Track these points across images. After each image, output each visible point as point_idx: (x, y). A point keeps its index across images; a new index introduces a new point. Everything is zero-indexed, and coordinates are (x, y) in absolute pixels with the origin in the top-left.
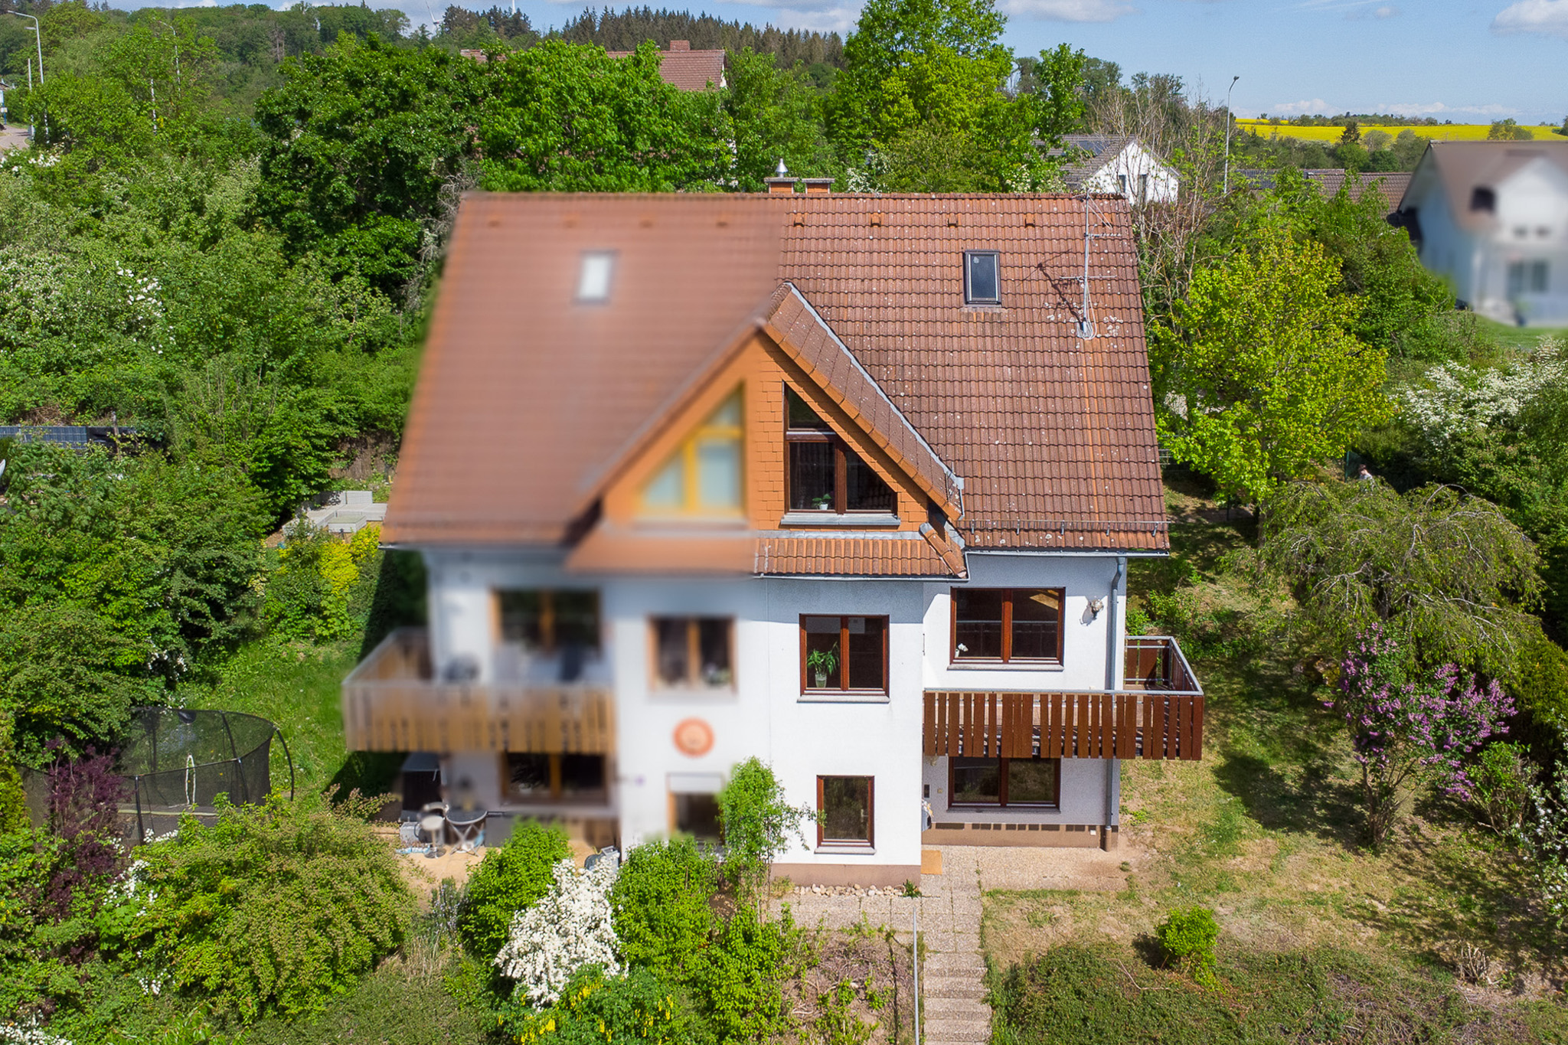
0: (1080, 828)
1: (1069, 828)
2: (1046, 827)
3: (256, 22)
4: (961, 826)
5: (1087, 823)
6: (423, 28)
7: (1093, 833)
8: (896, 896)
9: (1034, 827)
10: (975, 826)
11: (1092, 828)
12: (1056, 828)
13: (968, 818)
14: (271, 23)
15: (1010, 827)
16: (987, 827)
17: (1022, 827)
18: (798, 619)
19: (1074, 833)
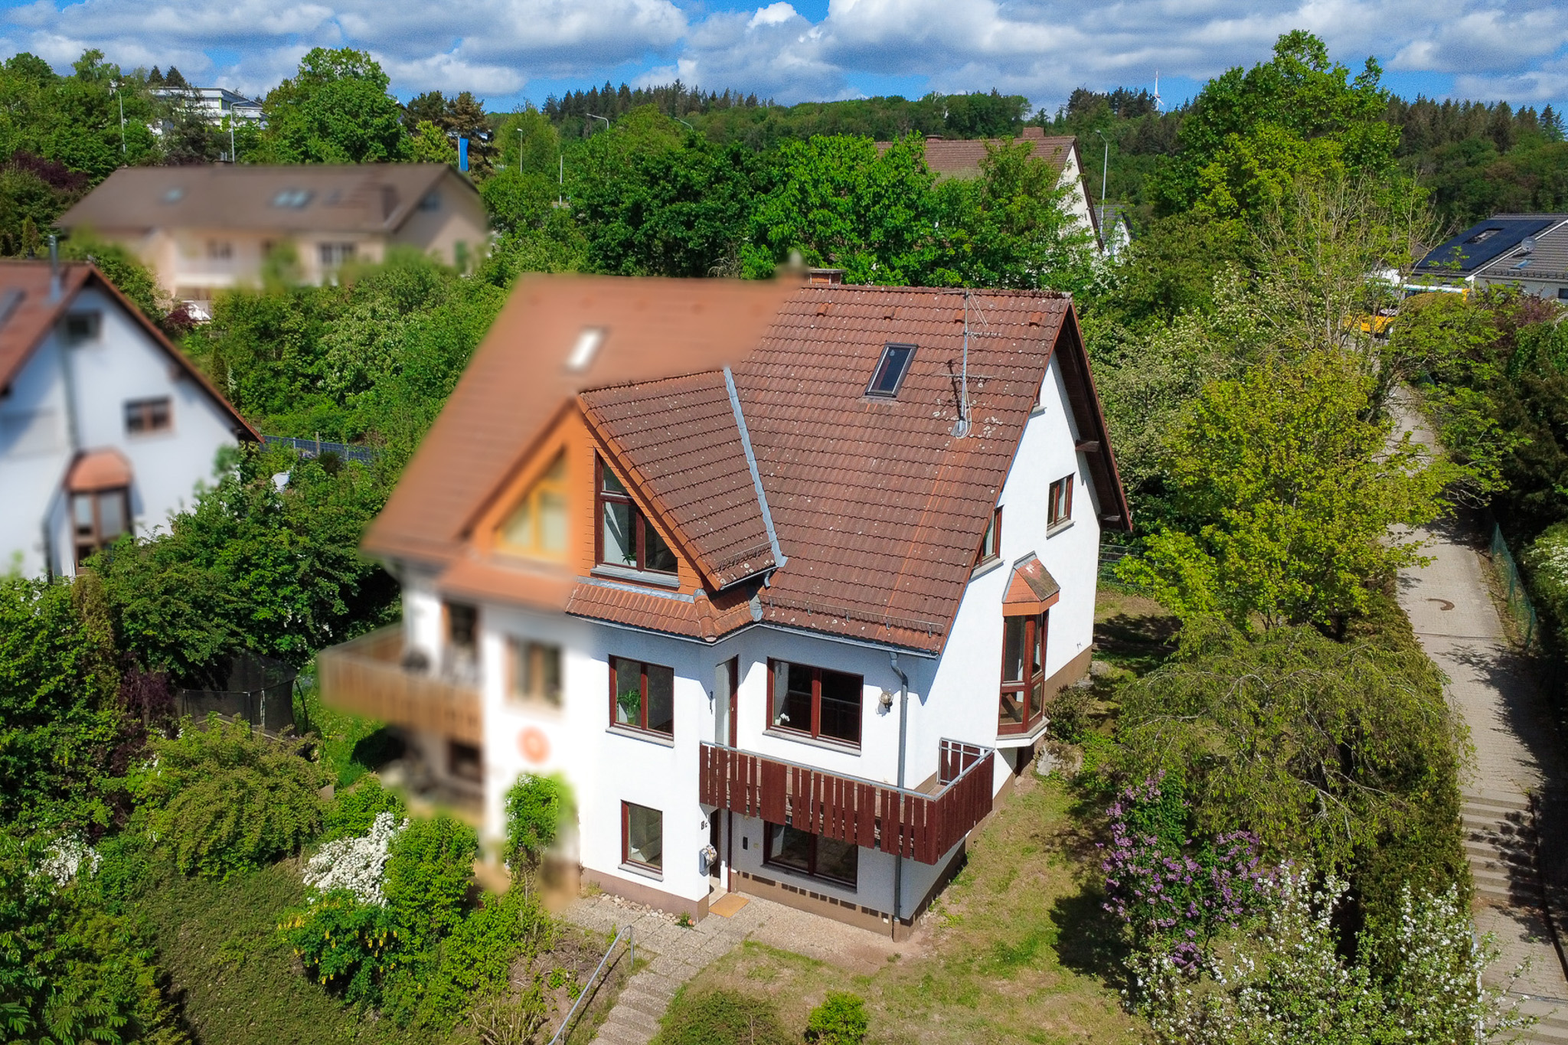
0: (874, 913)
1: (865, 910)
2: (844, 904)
3: (890, 112)
4: (772, 883)
5: (881, 910)
6: (1042, 113)
7: (886, 921)
8: (670, 922)
9: (834, 901)
10: (784, 886)
11: (885, 916)
12: (852, 907)
13: (779, 877)
14: (903, 113)
15: (814, 895)
16: (794, 889)
17: (824, 898)
18: (607, 657)
19: (868, 916)
